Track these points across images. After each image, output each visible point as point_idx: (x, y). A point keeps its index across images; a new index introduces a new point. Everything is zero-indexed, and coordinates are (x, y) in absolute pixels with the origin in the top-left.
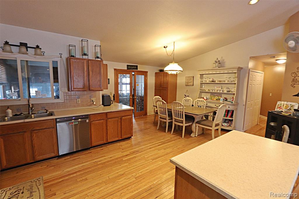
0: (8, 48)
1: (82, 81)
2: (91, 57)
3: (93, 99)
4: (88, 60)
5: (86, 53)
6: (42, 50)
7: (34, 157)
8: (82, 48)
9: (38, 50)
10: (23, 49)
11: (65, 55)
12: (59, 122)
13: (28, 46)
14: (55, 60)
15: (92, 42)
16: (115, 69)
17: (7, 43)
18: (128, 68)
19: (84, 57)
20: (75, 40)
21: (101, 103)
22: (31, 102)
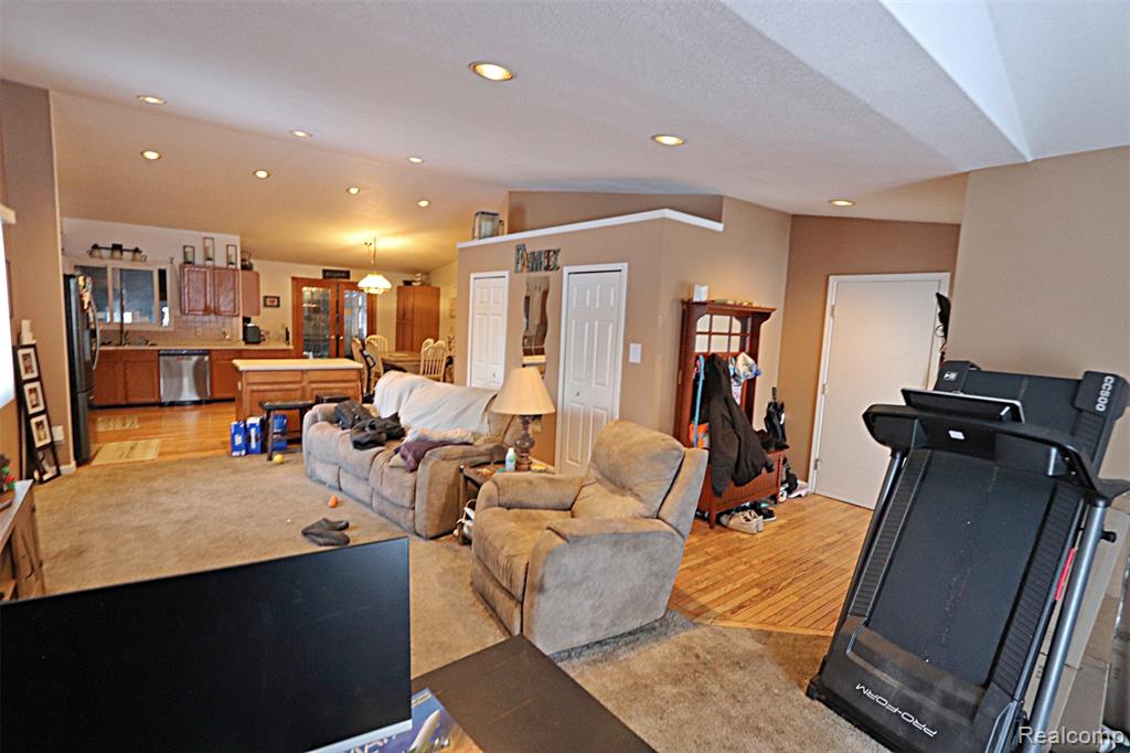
0: (97, 252)
1: (203, 300)
2: (220, 262)
3: (227, 330)
4: (215, 268)
5: (211, 255)
6: (143, 253)
7: (126, 398)
8: (206, 249)
9: (137, 255)
10: (117, 254)
11: (179, 260)
12: (163, 355)
13: (124, 247)
14: (163, 267)
15: (222, 239)
16: (294, 279)
17: (95, 247)
18: (324, 277)
19: (209, 263)
20: (193, 237)
21: (241, 337)
22: (126, 328)
